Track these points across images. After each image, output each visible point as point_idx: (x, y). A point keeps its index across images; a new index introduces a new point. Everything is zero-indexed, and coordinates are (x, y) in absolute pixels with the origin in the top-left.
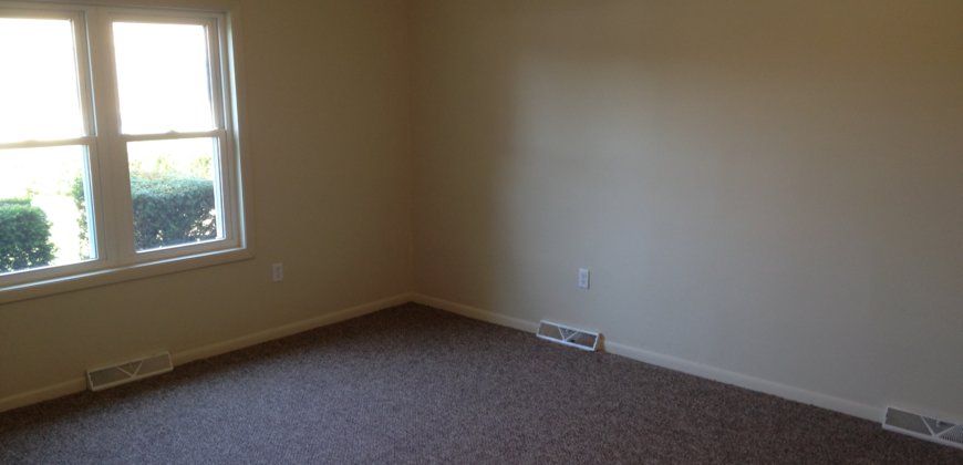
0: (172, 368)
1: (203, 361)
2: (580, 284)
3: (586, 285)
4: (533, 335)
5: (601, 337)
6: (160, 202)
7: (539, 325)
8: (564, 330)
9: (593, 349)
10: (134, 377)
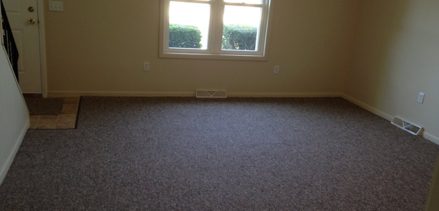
0: (226, 97)
1: (239, 98)
2: (419, 100)
3: (421, 102)
4: (389, 122)
5: (423, 129)
6: (242, 35)
7: (393, 118)
8: (405, 122)
9: (416, 134)
10: (212, 97)
